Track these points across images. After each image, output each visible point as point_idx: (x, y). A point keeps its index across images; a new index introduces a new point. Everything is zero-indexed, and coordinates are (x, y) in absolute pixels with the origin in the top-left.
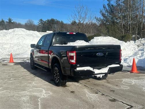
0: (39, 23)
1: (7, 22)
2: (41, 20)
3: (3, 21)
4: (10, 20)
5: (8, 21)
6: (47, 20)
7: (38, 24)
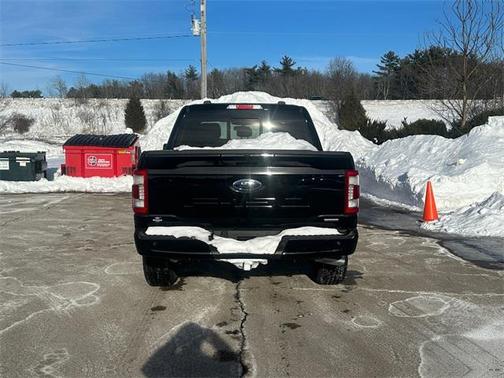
0: (382, 68)
1: (278, 71)
2: (390, 56)
3: (265, 69)
4: (287, 63)
5: (281, 67)
6: (412, 53)
7: (378, 70)
